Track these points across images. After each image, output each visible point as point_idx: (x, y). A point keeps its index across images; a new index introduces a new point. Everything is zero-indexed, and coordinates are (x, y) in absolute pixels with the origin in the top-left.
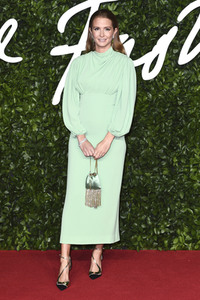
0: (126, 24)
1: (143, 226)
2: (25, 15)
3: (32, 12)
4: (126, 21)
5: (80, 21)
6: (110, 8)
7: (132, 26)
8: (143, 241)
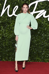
0: (44, 7)
1: (47, 57)
2: (20, 5)
3: (22, 4)
4: (44, 6)
5: (33, 6)
6: (41, 3)
7: (46, 8)
8: (47, 60)
